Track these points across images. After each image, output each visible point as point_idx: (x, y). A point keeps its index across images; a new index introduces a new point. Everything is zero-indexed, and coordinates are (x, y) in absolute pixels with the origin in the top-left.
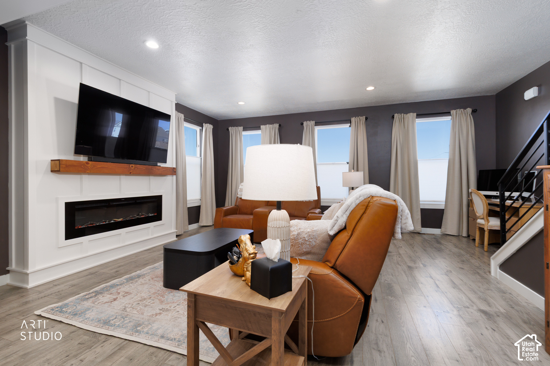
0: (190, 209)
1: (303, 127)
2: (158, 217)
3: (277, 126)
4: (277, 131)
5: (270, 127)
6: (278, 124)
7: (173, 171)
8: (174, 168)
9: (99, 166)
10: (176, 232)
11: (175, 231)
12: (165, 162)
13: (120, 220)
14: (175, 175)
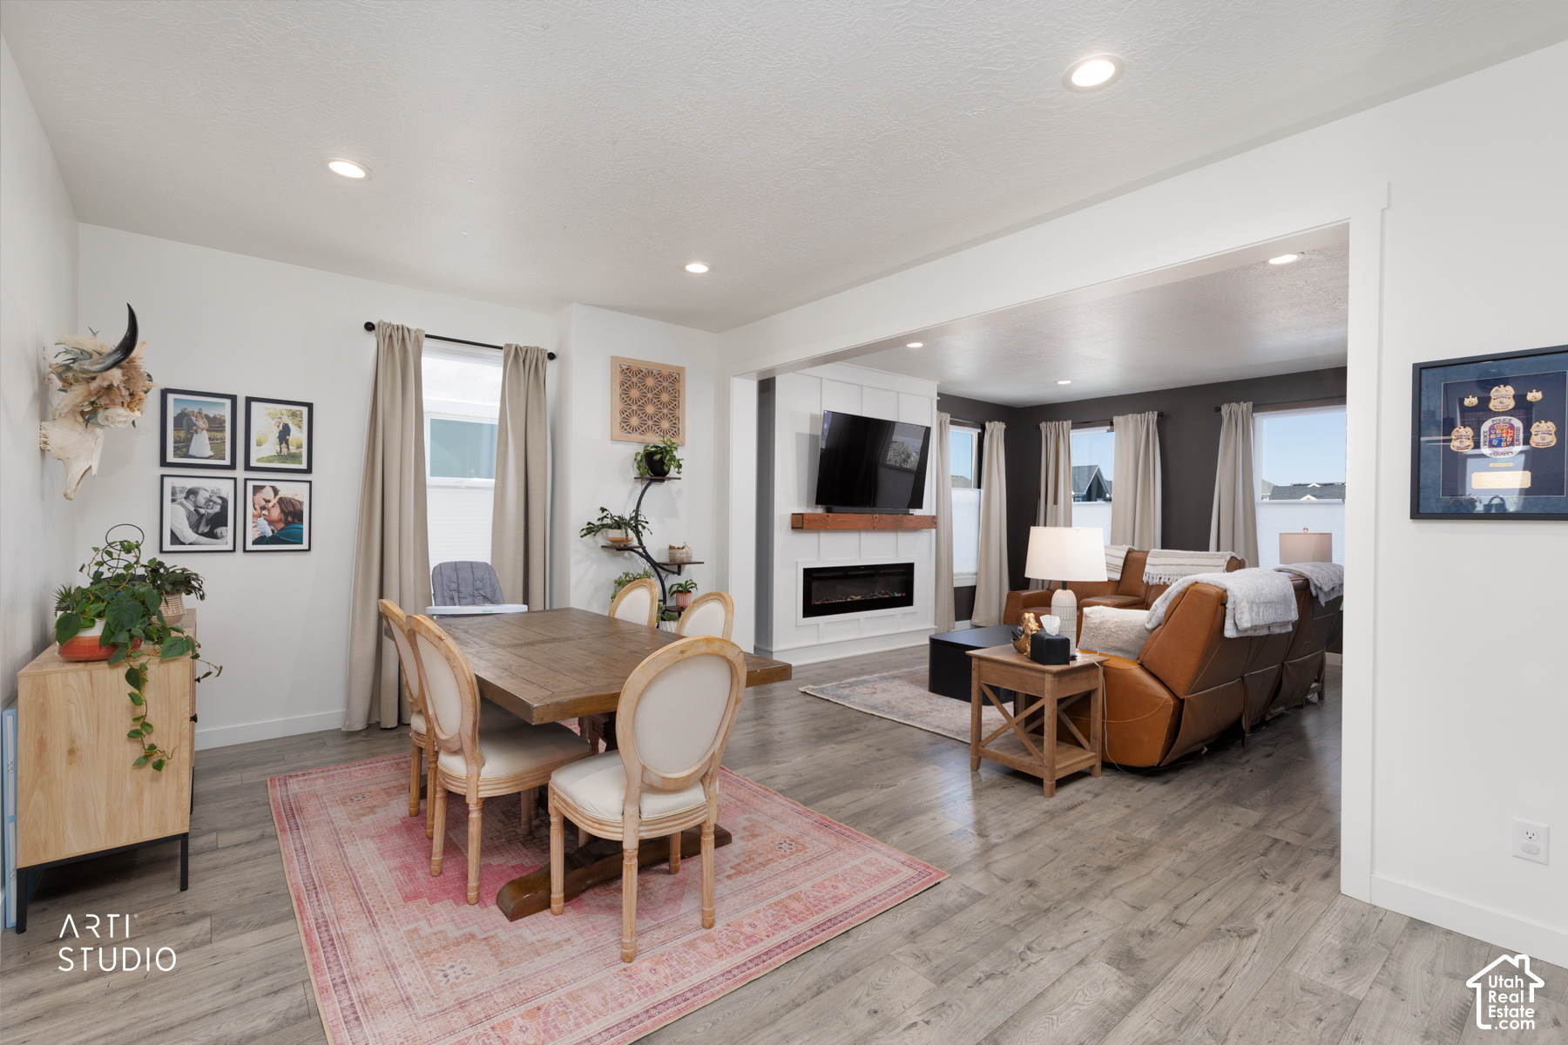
0: (958, 590)
1: (1221, 416)
2: (907, 600)
3: (1153, 416)
4: (1153, 428)
5: (1137, 419)
6: (1156, 413)
7: (932, 522)
8: (934, 517)
9: (839, 520)
10: (935, 629)
11: (933, 626)
12: (920, 506)
13: (858, 598)
14: (936, 528)
